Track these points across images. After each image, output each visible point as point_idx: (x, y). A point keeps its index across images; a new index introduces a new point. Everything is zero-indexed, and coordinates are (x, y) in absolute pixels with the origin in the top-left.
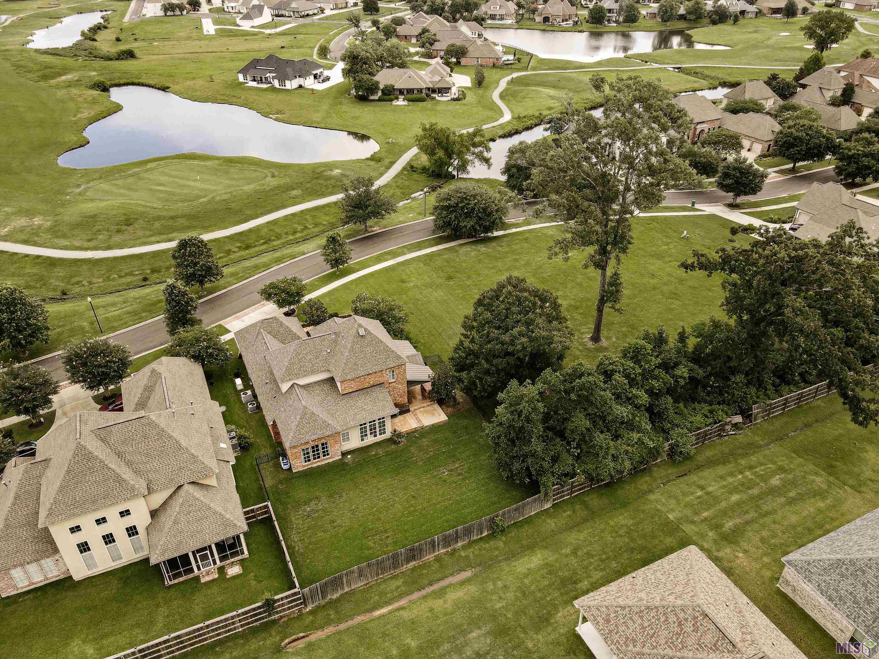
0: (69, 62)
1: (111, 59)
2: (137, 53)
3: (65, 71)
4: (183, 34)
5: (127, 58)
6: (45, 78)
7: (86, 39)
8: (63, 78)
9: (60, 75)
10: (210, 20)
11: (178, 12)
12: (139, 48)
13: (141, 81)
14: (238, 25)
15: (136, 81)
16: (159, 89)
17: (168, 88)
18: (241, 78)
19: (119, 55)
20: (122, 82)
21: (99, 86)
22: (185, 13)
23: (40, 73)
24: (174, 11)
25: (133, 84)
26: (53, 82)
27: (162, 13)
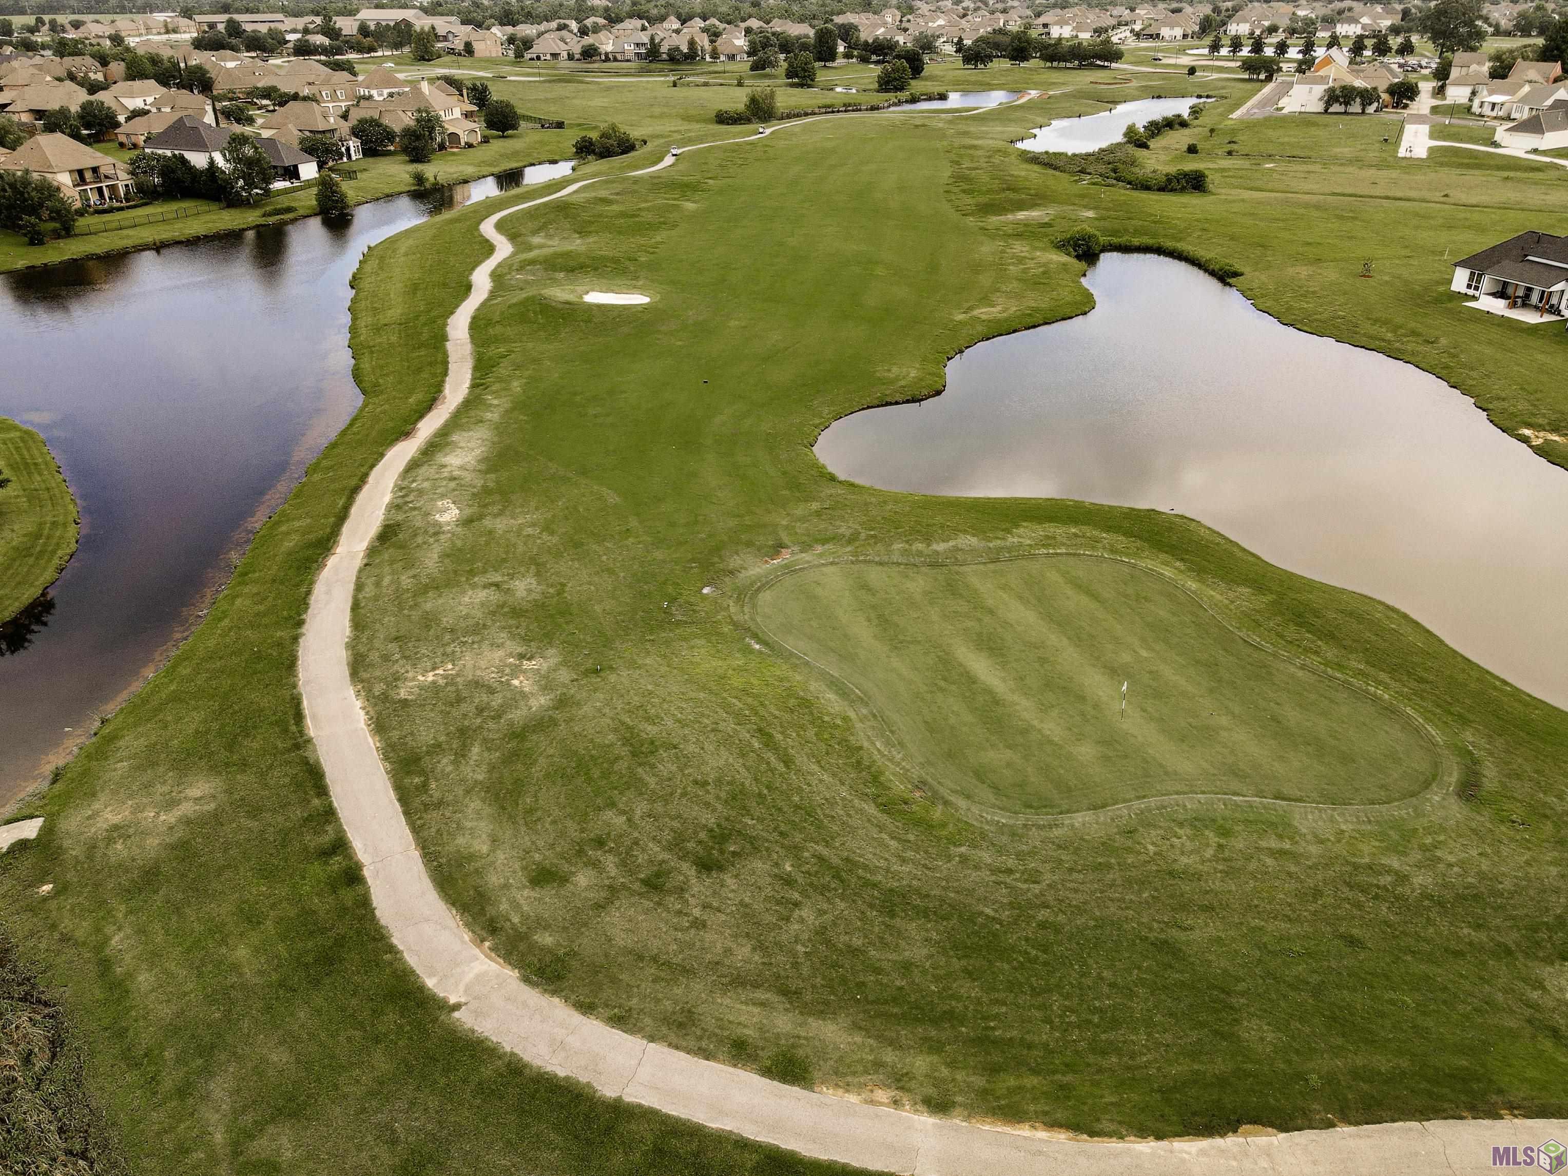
0: (1061, 182)
1: (1147, 188)
2: (1212, 180)
3: (1038, 199)
4: (1345, 151)
5: (1183, 190)
6: (987, 209)
7: (1129, 142)
8: (1022, 215)
9: (1021, 206)
10: (1425, 129)
11: (1356, 107)
12: (1223, 170)
13: (1180, 246)
14: (1495, 144)
15: (1169, 244)
16: (1212, 273)
17: (1236, 274)
18: (1460, 280)
19: (1169, 181)
20: (1136, 241)
21: (1076, 246)
22: (1371, 109)
23: (983, 199)
24: (1347, 104)
25: (1159, 251)
26: (994, 220)
27: (1319, 107)
